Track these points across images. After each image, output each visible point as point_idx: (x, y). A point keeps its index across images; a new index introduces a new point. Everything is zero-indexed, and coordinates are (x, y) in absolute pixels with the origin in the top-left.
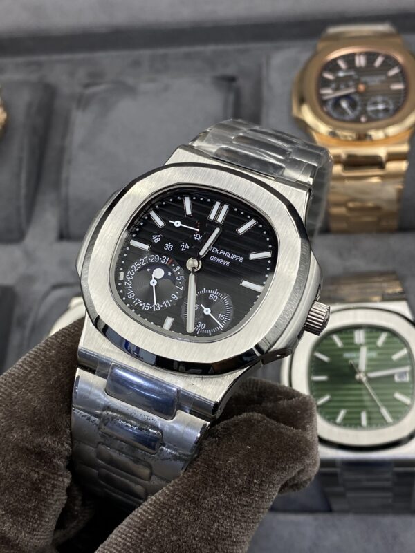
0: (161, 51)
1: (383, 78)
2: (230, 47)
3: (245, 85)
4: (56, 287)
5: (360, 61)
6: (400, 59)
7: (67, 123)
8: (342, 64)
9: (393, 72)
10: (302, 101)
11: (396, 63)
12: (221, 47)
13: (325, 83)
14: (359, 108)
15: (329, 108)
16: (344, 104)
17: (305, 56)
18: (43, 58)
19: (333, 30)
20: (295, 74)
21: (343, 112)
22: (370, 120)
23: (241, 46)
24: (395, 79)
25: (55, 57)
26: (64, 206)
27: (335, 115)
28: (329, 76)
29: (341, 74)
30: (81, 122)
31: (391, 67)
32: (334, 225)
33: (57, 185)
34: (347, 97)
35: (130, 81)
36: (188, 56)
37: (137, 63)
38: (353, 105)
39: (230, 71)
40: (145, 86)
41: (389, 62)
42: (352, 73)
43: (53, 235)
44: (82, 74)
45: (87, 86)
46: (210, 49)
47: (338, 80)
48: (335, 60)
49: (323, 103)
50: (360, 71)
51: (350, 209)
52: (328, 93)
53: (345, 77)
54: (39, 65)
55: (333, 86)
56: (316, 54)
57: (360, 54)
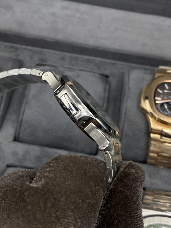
0: (76, 55)
2: (108, 61)
3: (113, 81)
8: (167, 86)
12: (103, 60)
13: (158, 94)
15: (158, 106)
16: (166, 107)
18: (18, 46)
19: (162, 67)
21: (164, 110)
23: (112, 61)
25: (24, 47)
26: (20, 124)
27: (161, 111)
28: (160, 91)
29: (166, 91)
32: (149, 161)
33: (18, 111)
34: (167, 103)
36: (88, 61)
37: (63, 59)
39: (107, 72)
43: (11, 138)
44: (37, 58)
46: (98, 59)
47: (164, 93)
48: (164, 83)
49: (156, 104)
51: (159, 156)
52: (159, 99)
53: (167, 93)
54: (17, 49)
55: (162, 96)
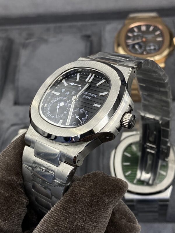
0: (59, 25)
1: (153, 35)
2: (88, 23)
3: (95, 39)
4: (13, 125)
5: (144, 28)
6: (160, 27)
7: (18, 55)
8: (136, 30)
9: (158, 33)
10: (119, 45)
11: (159, 29)
12: (84, 23)
13: (128, 38)
14: (143, 48)
15: (130, 48)
16: (137, 47)
17: (120, 26)
18: (8, 27)
19: (132, 15)
20: (116, 34)
21: (136, 50)
22: (148, 53)
23: (93, 23)
24: (158, 36)
25: (14, 27)
26: (17, 90)
27: (133, 51)
28: (130, 35)
29: (135, 34)
30: (24, 55)
31: (157, 31)
33: (13, 81)
34: (138, 44)
35: (45, 37)
36: (70, 27)
37: (48, 30)
38: (140, 47)
39: (88, 33)
40: (52, 39)
41: (156, 29)
42: (140, 33)
43: (12, 103)
44: (24, 34)
45: (27, 39)
46: (79, 24)
47: (134, 36)
48: (133, 28)
49: (128, 46)
50: (143, 32)
52: (130, 42)
53: (137, 35)
54: (6, 30)
55: (132, 39)
56: (124, 25)
57: (143, 25)
